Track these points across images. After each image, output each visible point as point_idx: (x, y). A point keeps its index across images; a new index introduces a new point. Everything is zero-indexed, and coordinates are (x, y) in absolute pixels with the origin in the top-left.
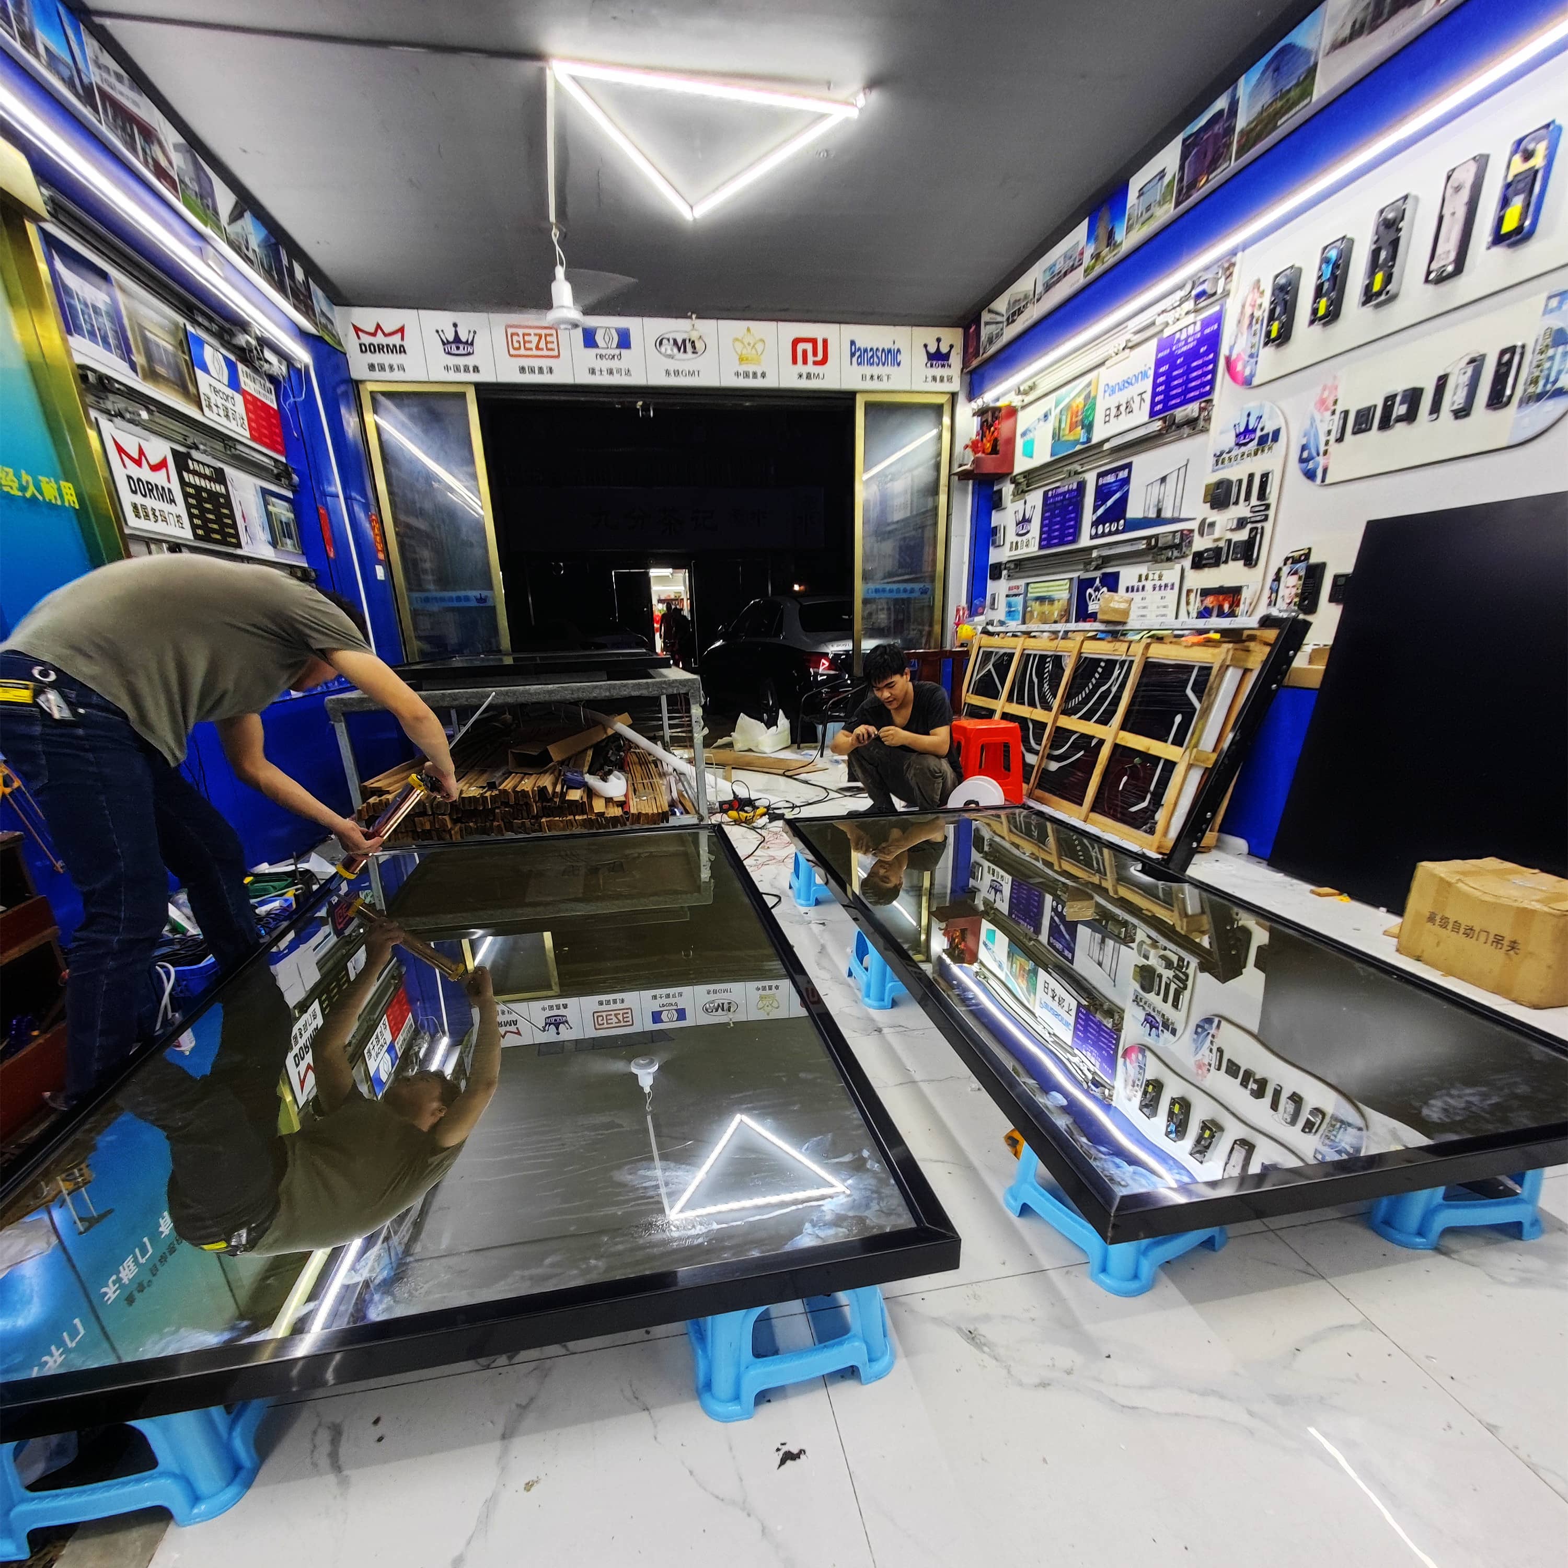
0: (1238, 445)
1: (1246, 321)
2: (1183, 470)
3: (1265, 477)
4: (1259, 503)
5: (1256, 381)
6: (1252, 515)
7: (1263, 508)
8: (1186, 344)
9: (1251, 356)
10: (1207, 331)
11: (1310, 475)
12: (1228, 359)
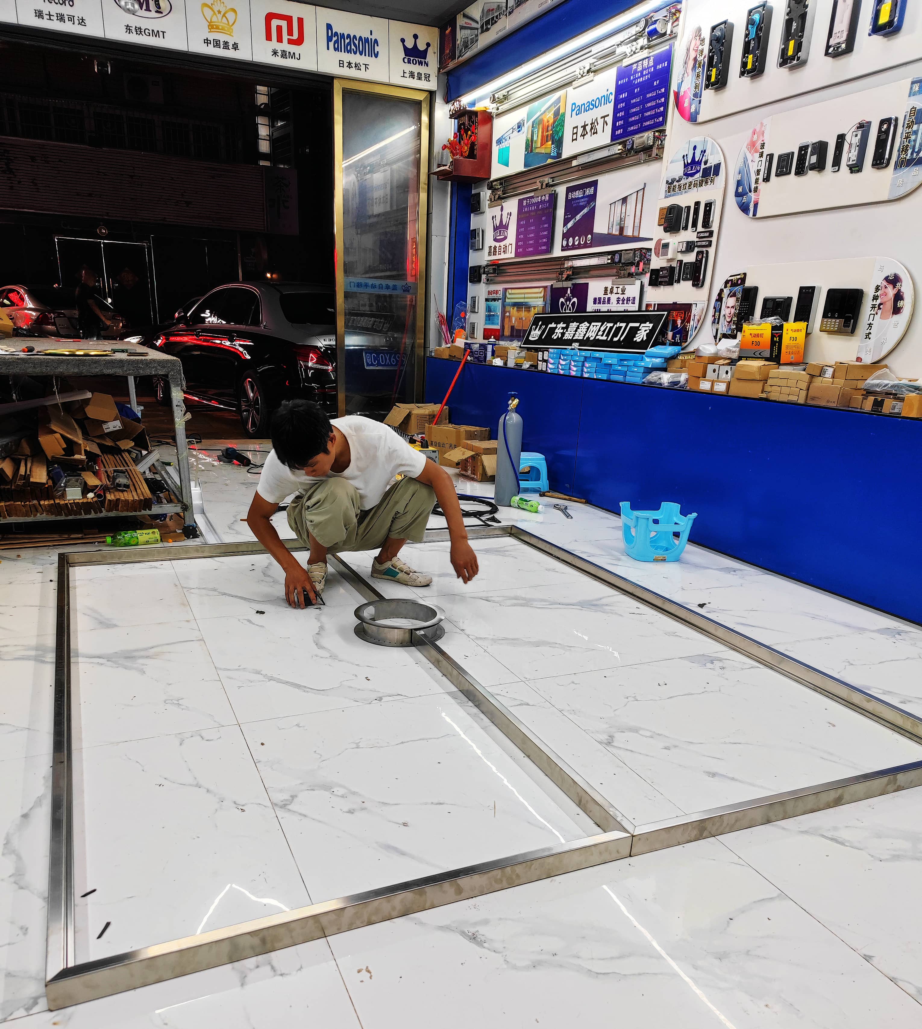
0: (687, 175)
1: (691, 63)
2: (640, 193)
3: (709, 206)
4: (703, 230)
5: (700, 119)
6: (698, 240)
7: (707, 234)
8: (642, 76)
9: (695, 95)
10: (660, 67)
11: (744, 208)
12: (677, 94)
